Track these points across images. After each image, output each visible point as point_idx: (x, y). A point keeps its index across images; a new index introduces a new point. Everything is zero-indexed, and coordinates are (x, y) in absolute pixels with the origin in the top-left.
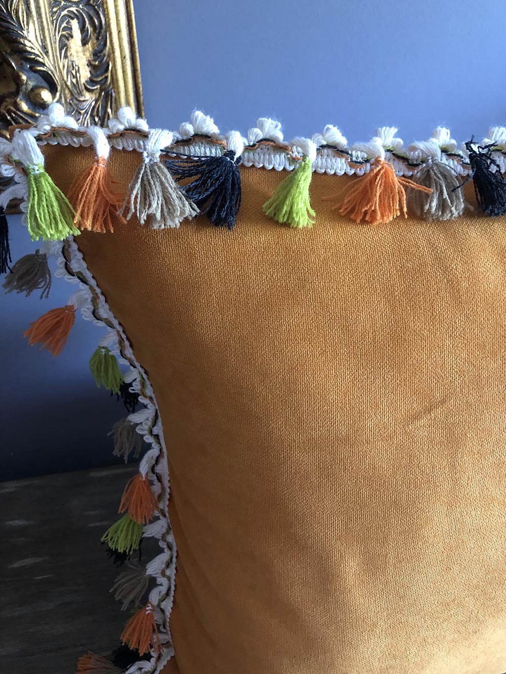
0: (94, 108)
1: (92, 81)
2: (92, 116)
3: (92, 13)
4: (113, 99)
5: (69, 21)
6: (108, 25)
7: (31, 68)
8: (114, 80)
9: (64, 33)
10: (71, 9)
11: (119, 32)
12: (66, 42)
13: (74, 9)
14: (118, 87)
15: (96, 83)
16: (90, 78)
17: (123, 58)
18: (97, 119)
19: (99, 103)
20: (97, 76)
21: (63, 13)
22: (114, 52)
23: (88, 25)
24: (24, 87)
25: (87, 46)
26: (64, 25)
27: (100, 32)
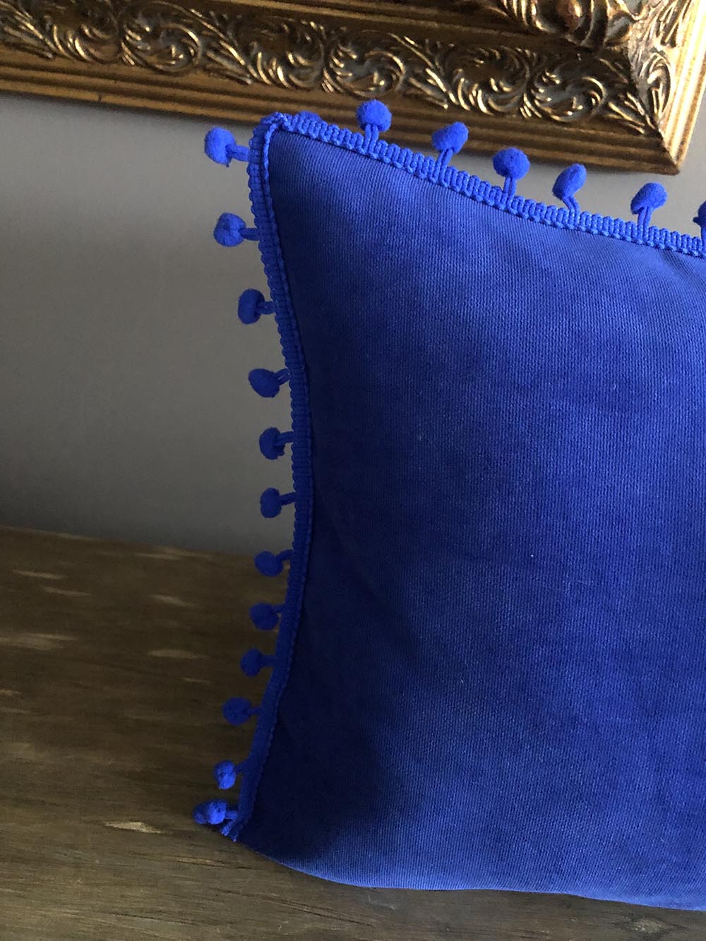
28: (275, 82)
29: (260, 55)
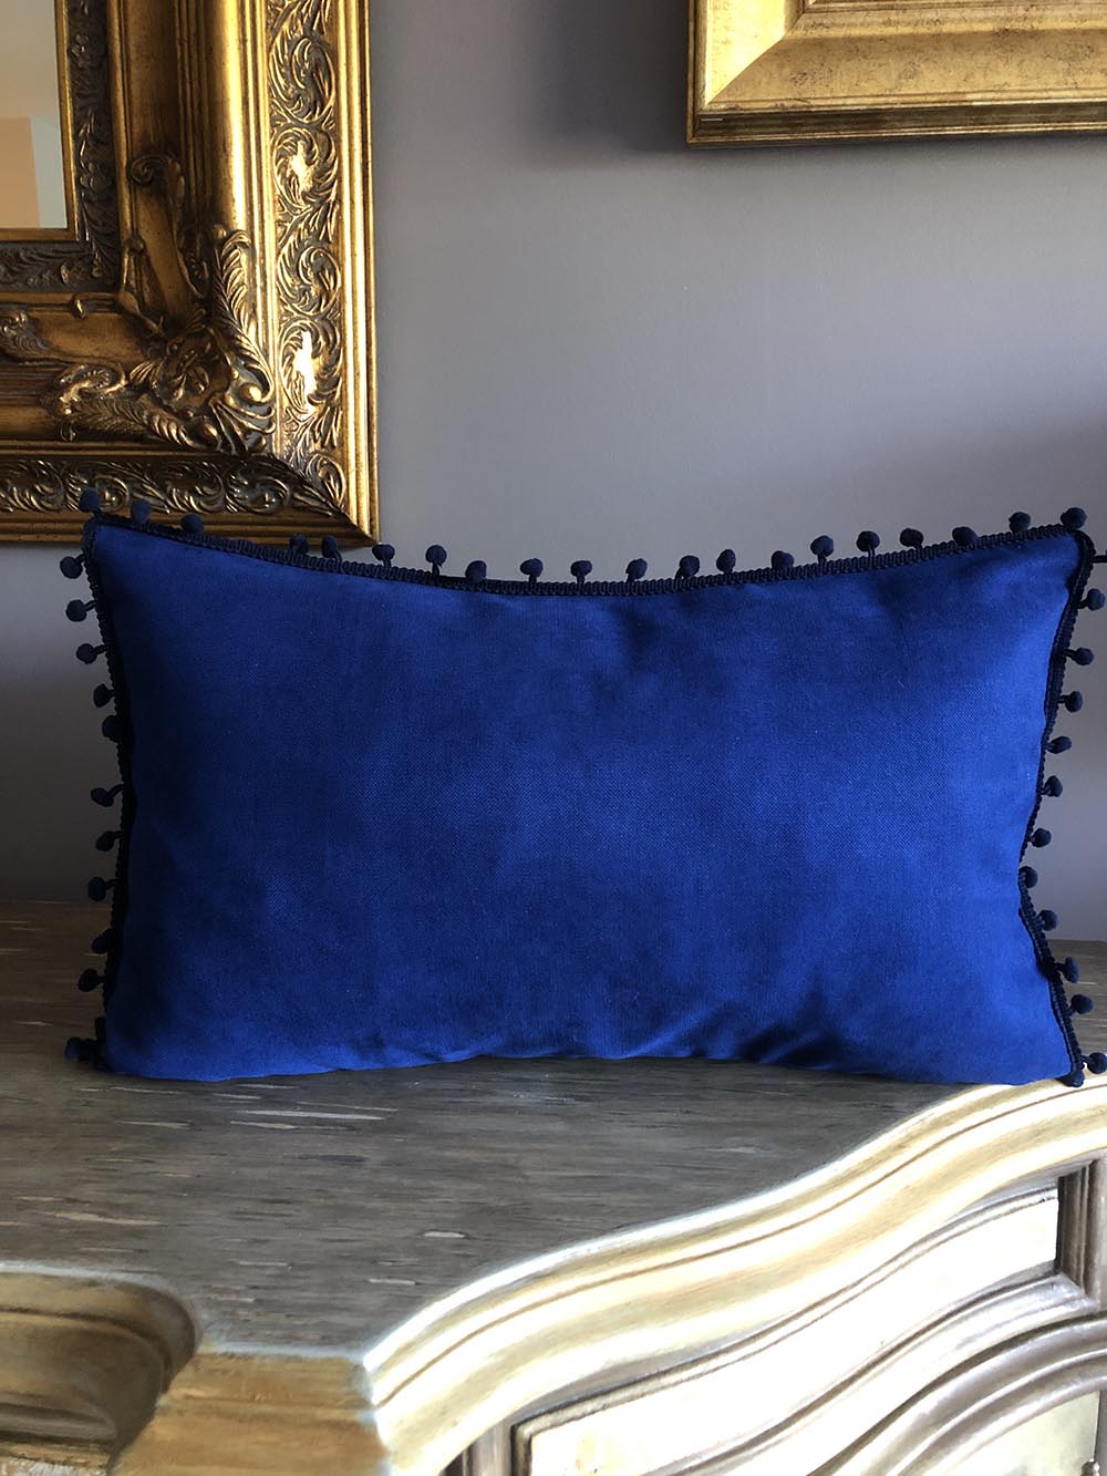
0: (316, 422)
1: (318, 395)
2: (312, 430)
3: (327, 327)
4: (340, 416)
5: (299, 334)
6: (343, 340)
7: (245, 365)
8: (343, 397)
9: (293, 343)
10: (303, 321)
11: (355, 348)
12: (294, 351)
13: (308, 322)
14: (347, 404)
15: (322, 397)
16: (316, 392)
17: (357, 375)
18: (317, 435)
19: (323, 418)
20: (325, 391)
21: (294, 324)
22: (346, 368)
23: (321, 339)
24: (234, 383)
25: (317, 359)
26: (294, 335)
27: (334, 346)
28: (31, 506)
29: (15, 489)
